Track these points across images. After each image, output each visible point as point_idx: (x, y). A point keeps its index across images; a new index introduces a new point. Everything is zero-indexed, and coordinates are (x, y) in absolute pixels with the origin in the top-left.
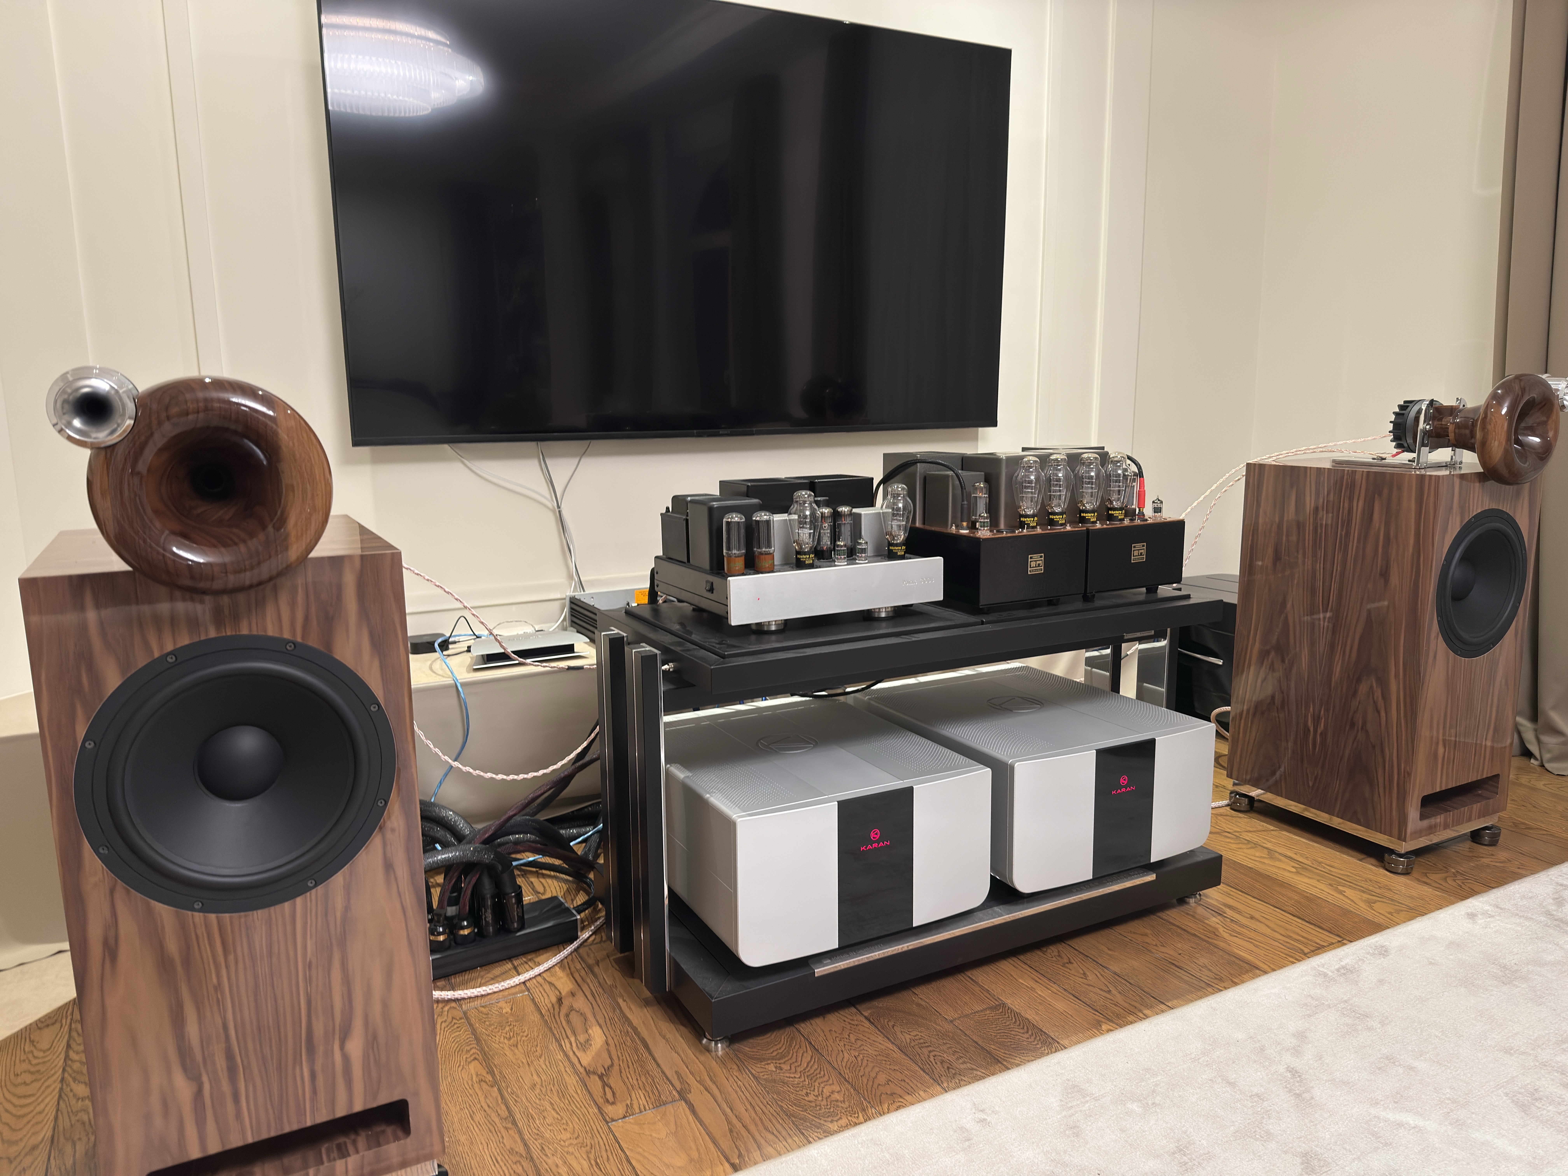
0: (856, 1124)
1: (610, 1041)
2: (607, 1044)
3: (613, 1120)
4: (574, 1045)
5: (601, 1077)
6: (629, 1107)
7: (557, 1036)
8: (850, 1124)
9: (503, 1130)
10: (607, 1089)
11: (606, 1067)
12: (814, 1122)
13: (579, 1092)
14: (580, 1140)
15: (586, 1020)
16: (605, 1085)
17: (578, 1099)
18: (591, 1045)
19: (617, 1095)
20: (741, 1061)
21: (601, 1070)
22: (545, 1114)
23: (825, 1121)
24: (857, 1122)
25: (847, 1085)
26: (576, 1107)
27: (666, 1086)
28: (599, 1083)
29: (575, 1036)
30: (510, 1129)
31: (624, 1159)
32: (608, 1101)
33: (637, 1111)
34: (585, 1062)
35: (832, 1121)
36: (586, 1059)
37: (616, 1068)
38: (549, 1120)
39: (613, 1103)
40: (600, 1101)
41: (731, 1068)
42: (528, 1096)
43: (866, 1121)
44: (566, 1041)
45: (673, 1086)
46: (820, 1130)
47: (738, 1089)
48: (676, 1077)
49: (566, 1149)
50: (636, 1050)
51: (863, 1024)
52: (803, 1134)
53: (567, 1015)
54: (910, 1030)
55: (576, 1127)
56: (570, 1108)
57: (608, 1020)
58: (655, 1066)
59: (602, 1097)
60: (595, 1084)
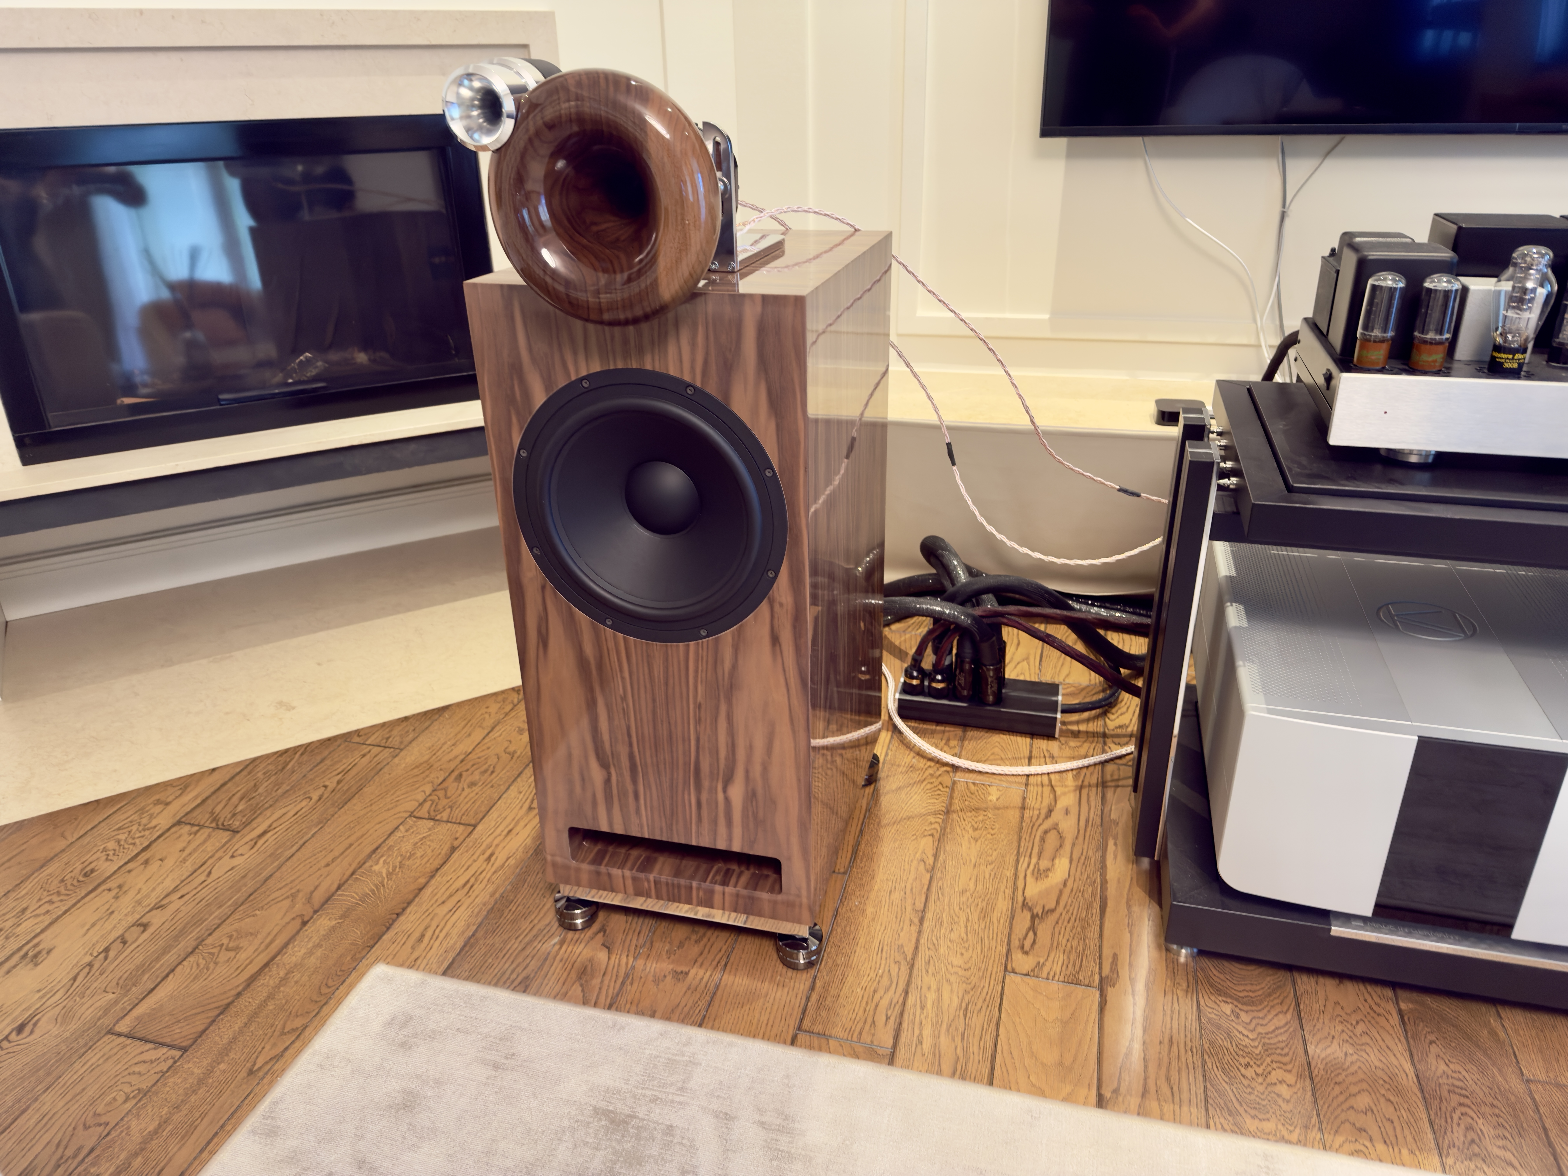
0: (1283, 1140)
1: (1070, 883)
2: (1065, 884)
3: (1014, 972)
4: (1032, 867)
5: (1033, 917)
6: (1039, 966)
7: (1021, 850)
8: (1275, 1135)
9: (907, 922)
10: (1031, 934)
11: (1046, 909)
12: (1230, 1105)
13: (1002, 921)
14: (968, 974)
15: (1061, 846)
16: (1033, 928)
17: (995, 930)
18: (1047, 876)
19: (1036, 946)
20: (1197, 983)
21: (1038, 910)
22: (955, 927)
23: (1246, 1111)
24: (1286, 1137)
25: (1308, 1081)
26: (988, 937)
27: (1093, 964)
28: (1027, 923)
29: (1039, 859)
30: (915, 924)
31: (994, 1021)
32: (1022, 947)
33: (1044, 975)
34: (1028, 893)
35: (1254, 1117)
36: (1033, 889)
37: (1056, 915)
38: (953, 936)
39: (1026, 953)
40: (1015, 943)
41: (1178, 983)
42: (952, 900)
43: (1299, 1142)
44: (1027, 859)
45: (1100, 968)
46: (1230, 1119)
47: (1169, 1012)
48: (1110, 960)
49: (948, 976)
50: (1089, 906)
51: (1389, 1017)
52: (1207, 1110)
53: (1046, 832)
54: (1454, 1060)
55: (975, 956)
56: (981, 934)
57: (1083, 858)
58: (1097, 935)
59: (1019, 940)
60: (1023, 921)
